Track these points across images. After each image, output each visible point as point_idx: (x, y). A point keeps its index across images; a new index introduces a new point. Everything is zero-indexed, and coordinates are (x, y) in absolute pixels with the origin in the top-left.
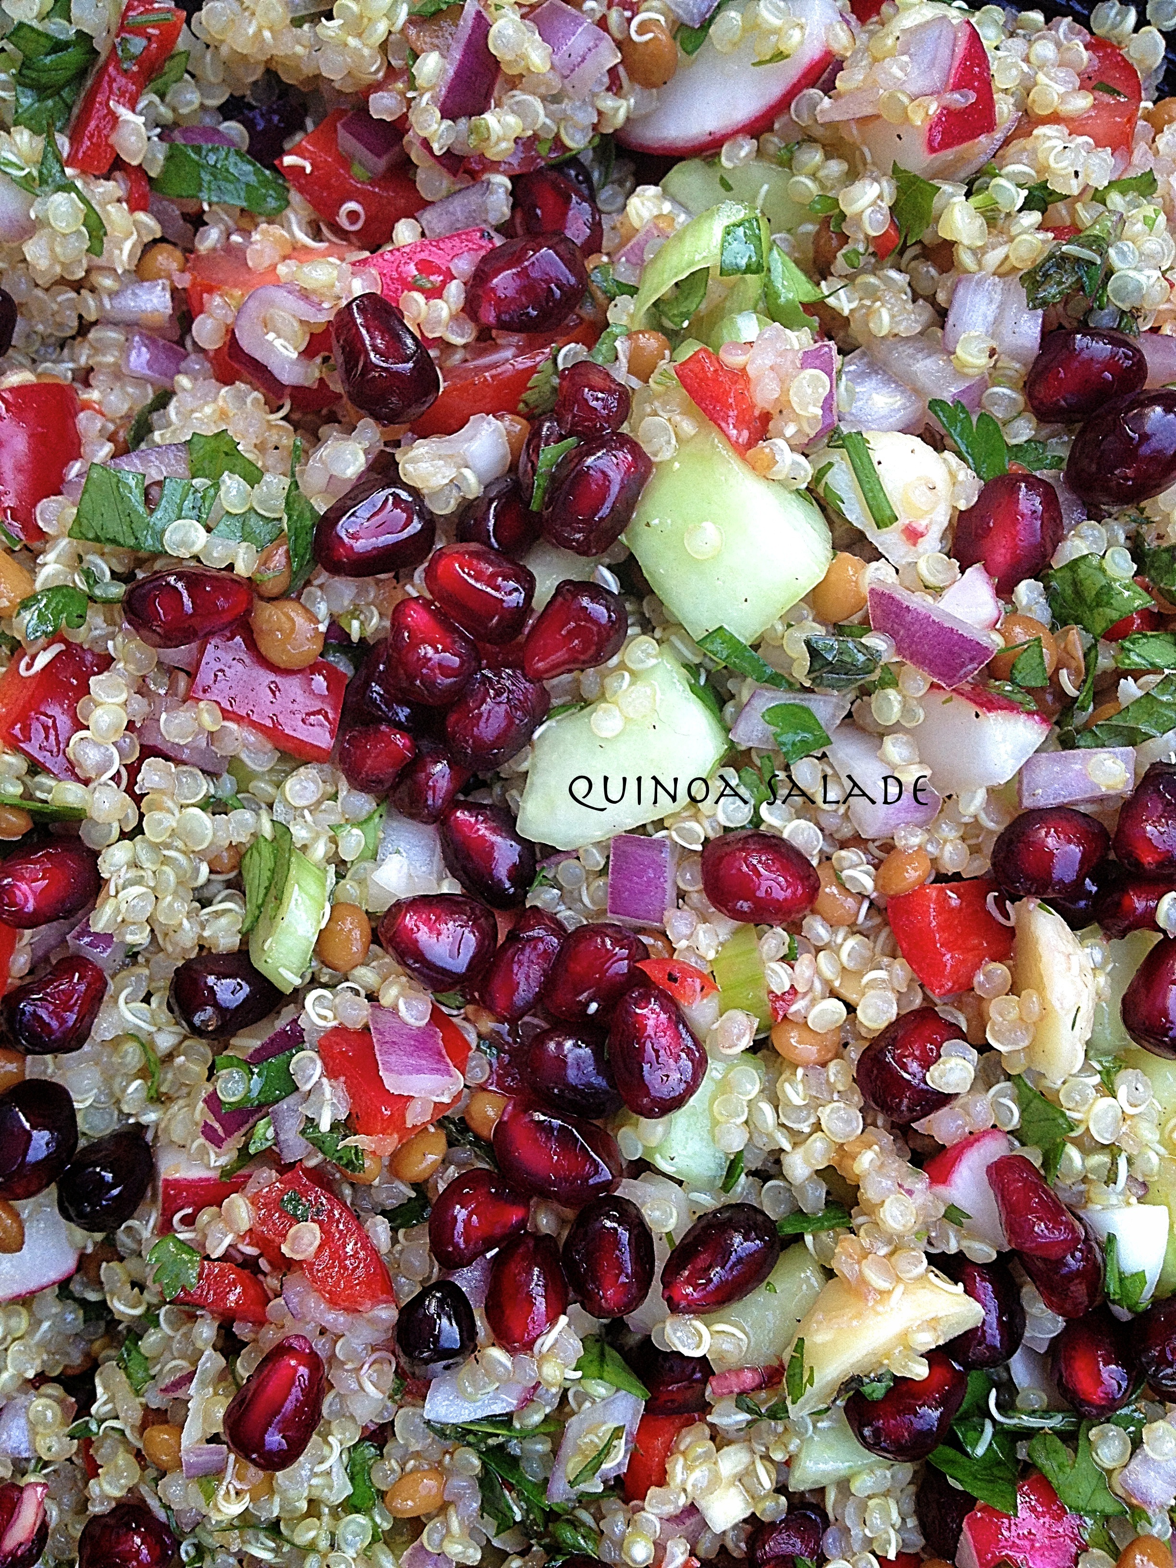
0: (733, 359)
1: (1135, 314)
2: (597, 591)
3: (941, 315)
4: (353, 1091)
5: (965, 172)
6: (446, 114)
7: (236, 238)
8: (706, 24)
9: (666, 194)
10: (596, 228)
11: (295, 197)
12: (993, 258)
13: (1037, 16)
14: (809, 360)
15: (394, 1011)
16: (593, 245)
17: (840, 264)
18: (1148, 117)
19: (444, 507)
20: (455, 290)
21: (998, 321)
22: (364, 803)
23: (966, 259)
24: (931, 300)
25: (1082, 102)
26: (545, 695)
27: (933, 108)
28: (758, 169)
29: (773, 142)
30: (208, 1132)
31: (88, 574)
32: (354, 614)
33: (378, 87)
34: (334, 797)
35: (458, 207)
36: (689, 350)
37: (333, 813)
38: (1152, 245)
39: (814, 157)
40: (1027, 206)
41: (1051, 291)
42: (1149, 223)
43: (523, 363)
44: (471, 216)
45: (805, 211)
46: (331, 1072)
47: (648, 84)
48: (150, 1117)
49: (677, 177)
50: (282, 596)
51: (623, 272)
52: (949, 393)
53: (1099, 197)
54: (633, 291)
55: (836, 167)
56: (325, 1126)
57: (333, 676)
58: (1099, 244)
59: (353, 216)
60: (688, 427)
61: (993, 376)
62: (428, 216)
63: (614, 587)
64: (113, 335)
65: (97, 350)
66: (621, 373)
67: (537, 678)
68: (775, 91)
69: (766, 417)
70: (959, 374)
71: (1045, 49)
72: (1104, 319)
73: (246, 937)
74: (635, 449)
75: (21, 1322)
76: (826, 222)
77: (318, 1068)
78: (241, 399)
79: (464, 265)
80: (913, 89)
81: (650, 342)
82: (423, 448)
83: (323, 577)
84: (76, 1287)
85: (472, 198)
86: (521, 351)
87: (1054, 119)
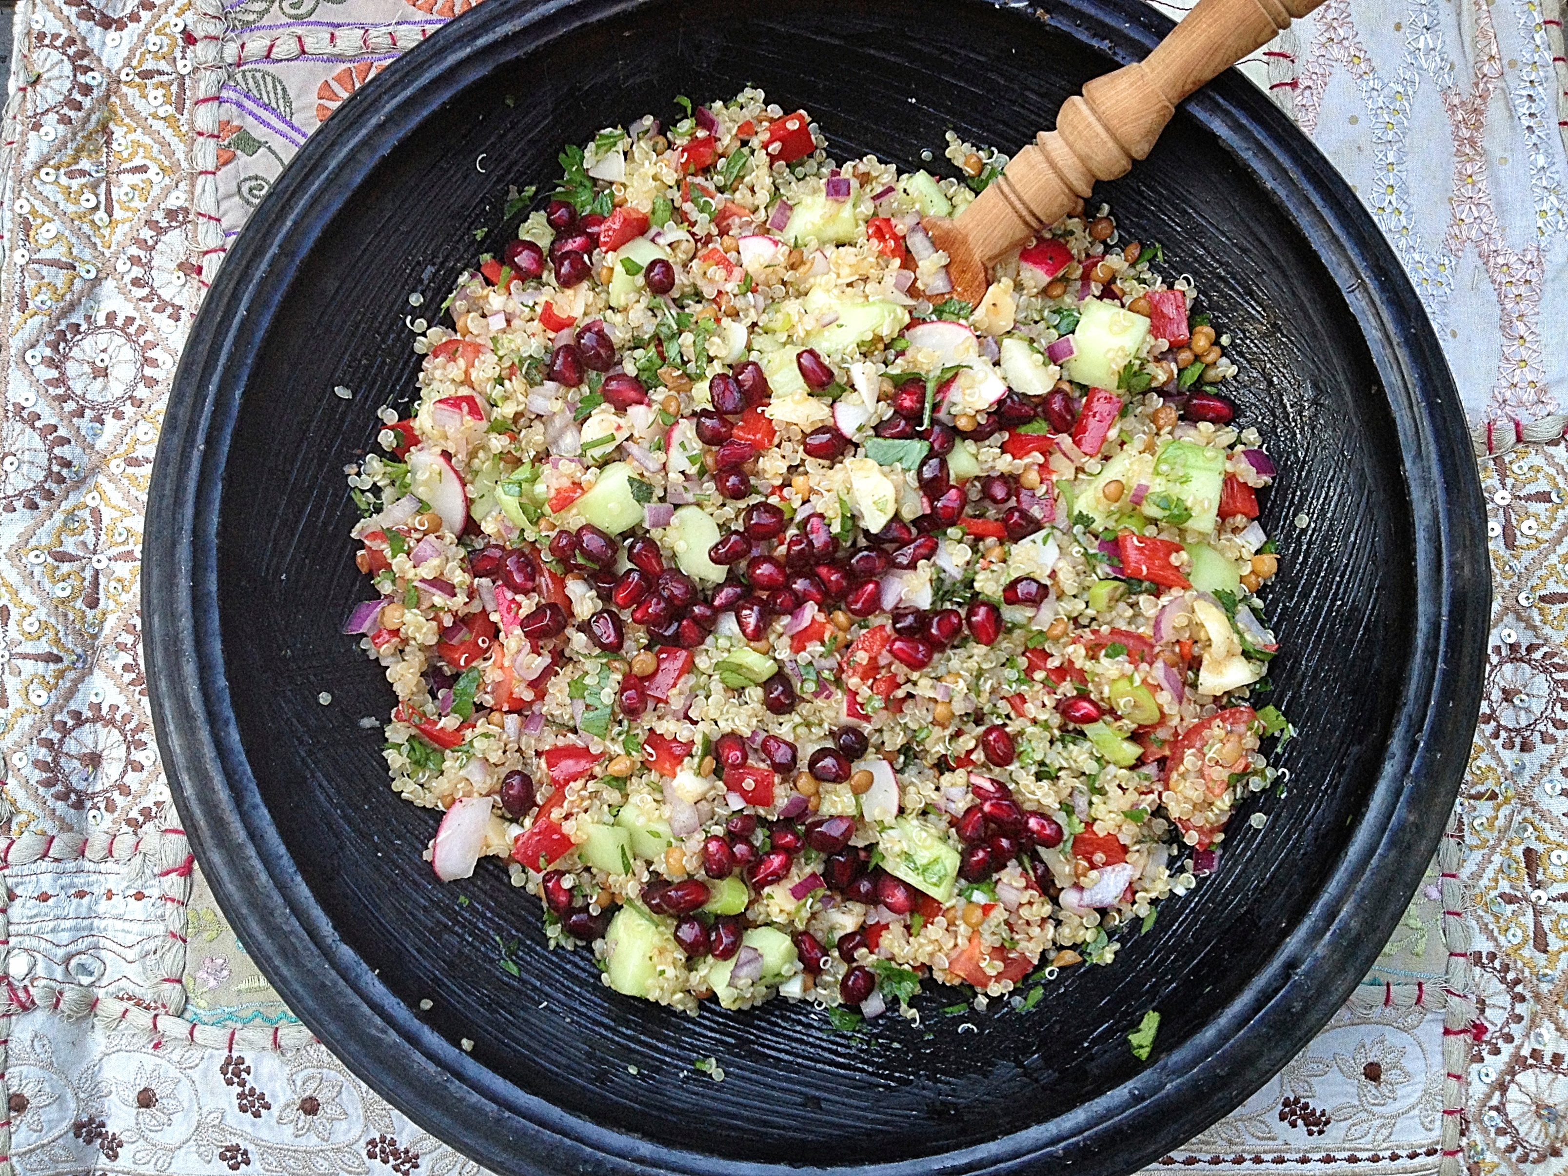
0: (553, 493)
1: (546, 348)
2: (632, 546)
3: (539, 416)
4: (810, 639)
5: (488, 407)
6: (455, 595)
7: (489, 689)
8: (420, 501)
9: (484, 518)
10: (496, 546)
11: (474, 664)
12: (521, 398)
13: (421, 375)
14: (555, 466)
15: (785, 627)
16: (503, 548)
17: (518, 454)
18: (464, 336)
19: (600, 605)
20: (519, 598)
21: (544, 396)
22: (710, 640)
23: (521, 408)
24: (531, 420)
25: (461, 362)
26: (671, 569)
27: (469, 418)
28: (477, 483)
29: (469, 477)
30: (827, 697)
31: (619, 734)
32: (637, 641)
33: (440, 623)
34: (707, 651)
35: (486, 597)
36: (547, 509)
37: (712, 651)
38: (519, 341)
39: (476, 463)
40: (502, 385)
41: (538, 378)
42: (510, 341)
43: (547, 574)
44: (489, 592)
45: (495, 466)
46: (804, 649)
47: (440, 525)
48: (826, 726)
49: (476, 517)
50: (630, 665)
51: (515, 535)
52: (569, 415)
53: (501, 358)
54: (523, 530)
55: (481, 454)
56: (822, 649)
57: (661, 652)
58: (522, 361)
59: (484, 642)
60: (574, 511)
61: (565, 398)
62: (489, 608)
63: (631, 540)
64: (524, 739)
65: (529, 747)
66: (553, 534)
67: (663, 571)
68: (452, 474)
69: (574, 483)
70: (563, 411)
71: (438, 374)
72: (547, 359)
73: (757, 685)
74: (582, 528)
75: (912, 789)
76: (501, 459)
77: (802, 653)
78: (554, 684)
79: (509, 595)
80: (458, 424)
81: (543, 523)
82: (577, 609)
83: (623, 652)
84: (898, 767)
85: (483, 591)
86: (542, 575)
87: (467, 373)
